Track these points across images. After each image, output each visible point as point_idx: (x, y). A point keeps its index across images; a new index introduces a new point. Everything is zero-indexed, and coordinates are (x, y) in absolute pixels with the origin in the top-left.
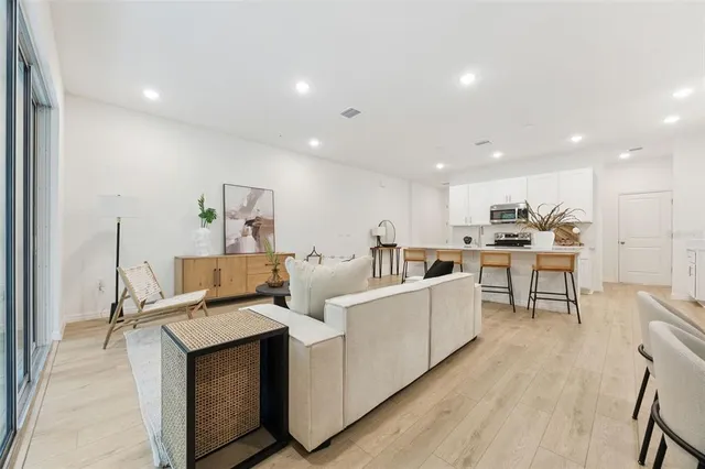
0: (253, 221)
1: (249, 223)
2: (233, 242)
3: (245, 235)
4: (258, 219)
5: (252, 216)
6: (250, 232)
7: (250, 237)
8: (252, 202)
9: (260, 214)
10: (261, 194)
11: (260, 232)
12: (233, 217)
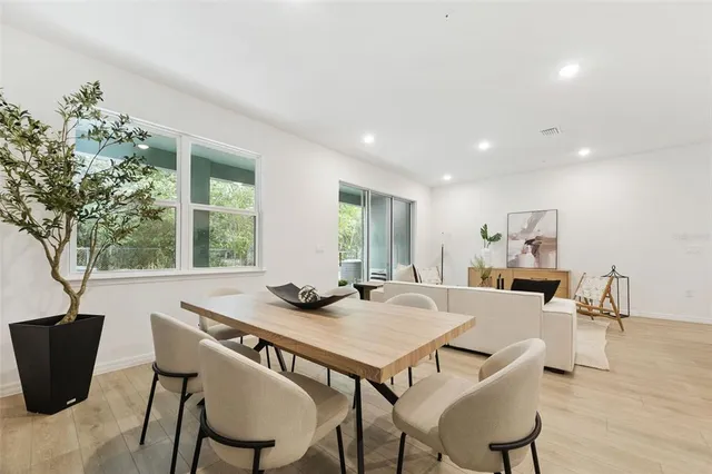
0: (533, 240)
1: (529, 242)
2: (514, 258)
3: (524, 252)
4: (538, 238)
5: (532, 236)
6: (530, 250)
7: (530, 254)
8: (532, 224)
9: (540, 234)
10: (542, 216)
11: (540, 250)
12: (514, 239)
